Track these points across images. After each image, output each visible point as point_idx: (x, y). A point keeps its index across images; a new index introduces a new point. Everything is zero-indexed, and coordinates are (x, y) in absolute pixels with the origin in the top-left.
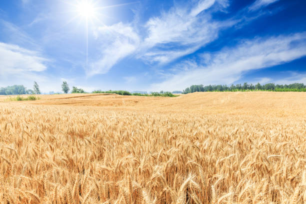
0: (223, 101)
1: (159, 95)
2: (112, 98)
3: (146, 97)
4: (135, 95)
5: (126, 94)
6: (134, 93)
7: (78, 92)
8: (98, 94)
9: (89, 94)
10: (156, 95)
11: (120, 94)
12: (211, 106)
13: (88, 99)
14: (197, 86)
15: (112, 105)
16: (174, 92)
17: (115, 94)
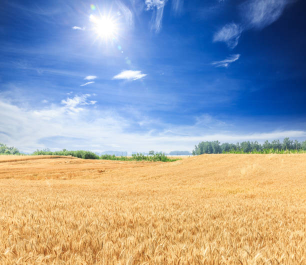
0: (243, 171)
1: (144, 158)
2: (64, 164)
3: (122, 162)
4: (105, 158)
5: (90, 156)
6: (104, 154)
7: (9, 153)
8: (42, 156)
9: (27, 157)
10: (139, 158)
11: (79, 156)
12: (224, 179)
13: (20, 166)
14: (210, 143)
15: (58, 177)
16: (172, 153)
17: (70, 156)
